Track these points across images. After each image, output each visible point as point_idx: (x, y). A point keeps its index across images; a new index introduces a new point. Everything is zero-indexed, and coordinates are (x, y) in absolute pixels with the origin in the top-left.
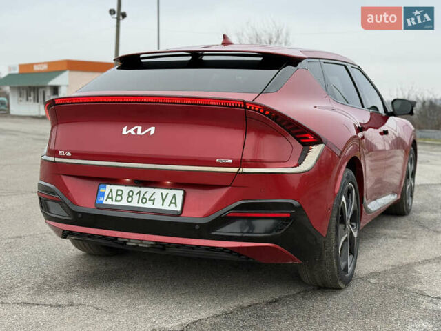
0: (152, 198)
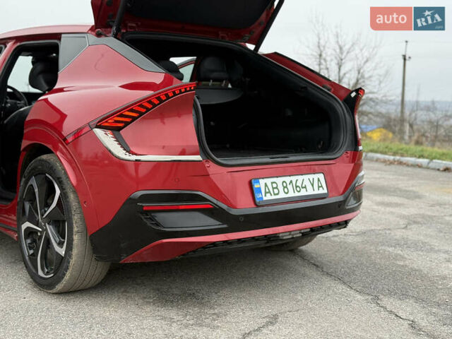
0: (303, 186)
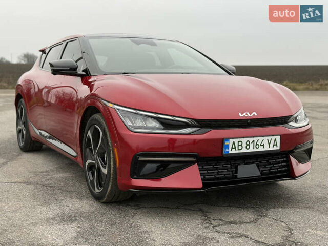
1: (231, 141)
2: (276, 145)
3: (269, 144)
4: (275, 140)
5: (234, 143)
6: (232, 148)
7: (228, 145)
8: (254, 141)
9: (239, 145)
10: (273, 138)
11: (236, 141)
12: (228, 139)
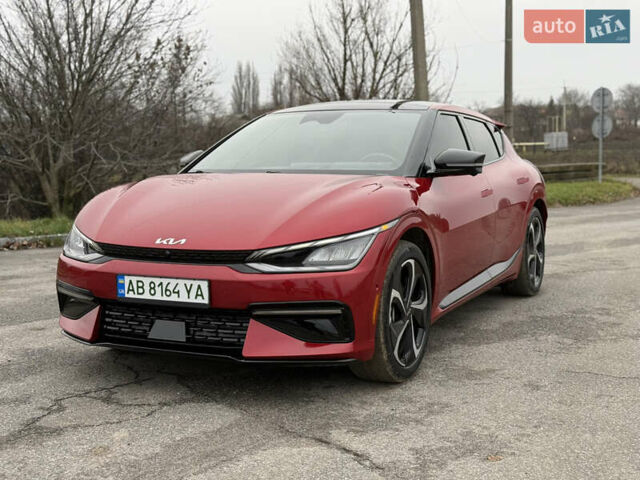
1: (127, 279)
2: (202, 295)
3: (189, 292)
4: (199, 287)
5: (131, 282)
6: (129, 290)
7: (123, 285)
8: (161, 284)
9: (138, 287)
10: (196, 284)
11: (134, 279)
12: (122, 276)
